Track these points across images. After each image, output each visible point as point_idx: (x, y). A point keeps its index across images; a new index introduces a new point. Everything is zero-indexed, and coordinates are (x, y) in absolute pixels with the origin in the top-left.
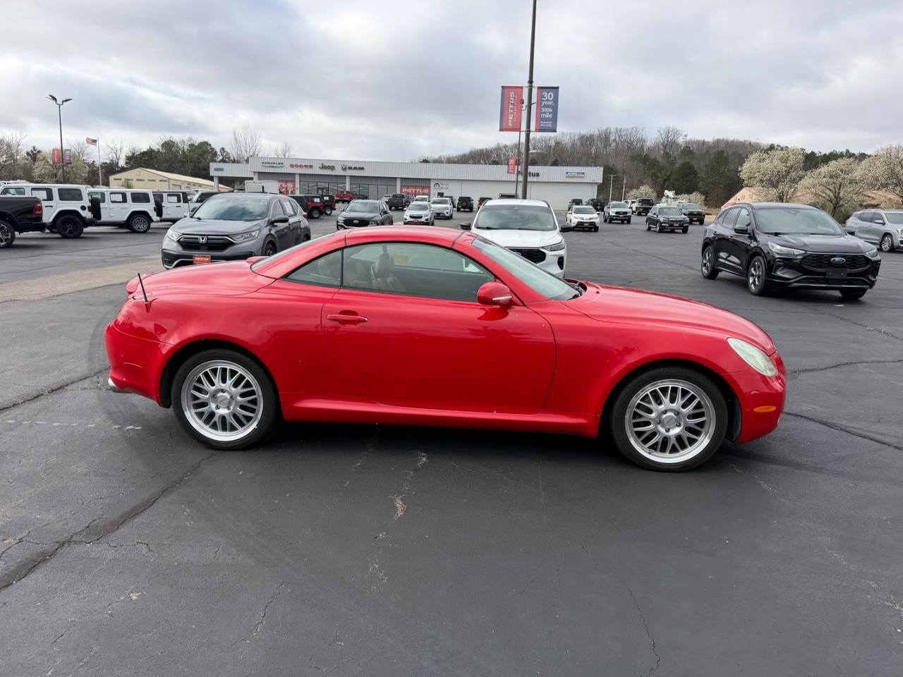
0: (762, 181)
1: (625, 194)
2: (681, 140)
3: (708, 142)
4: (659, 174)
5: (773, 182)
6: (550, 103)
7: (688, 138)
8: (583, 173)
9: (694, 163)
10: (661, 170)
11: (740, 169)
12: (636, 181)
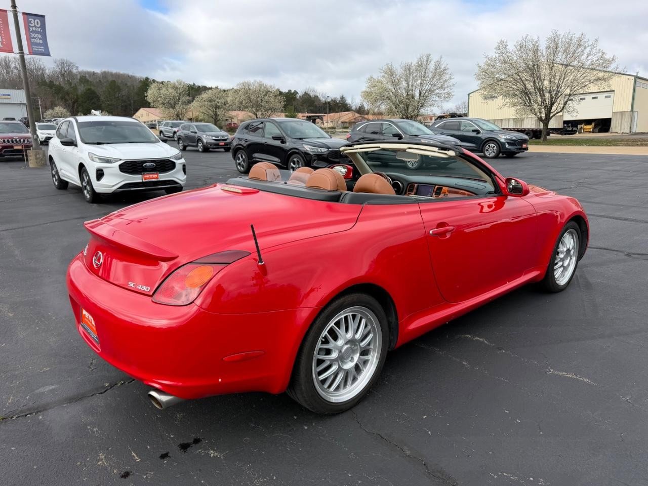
0: (164, 104)
1: (43, 114)
2: (74, 71)
3: (97, 73)
4: (67, 97)
5: (171, 104)
6: (39, 30)
7: (80, 69)
8: (9, 95)
9: (93, 88)
10: (68, 94)
11: (146, 95)
12: (48, 104)
